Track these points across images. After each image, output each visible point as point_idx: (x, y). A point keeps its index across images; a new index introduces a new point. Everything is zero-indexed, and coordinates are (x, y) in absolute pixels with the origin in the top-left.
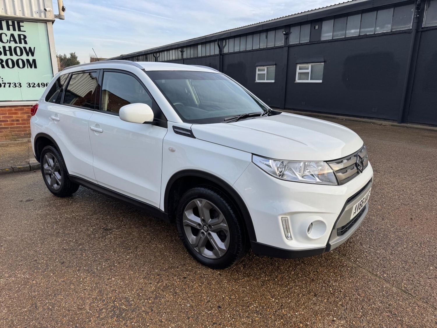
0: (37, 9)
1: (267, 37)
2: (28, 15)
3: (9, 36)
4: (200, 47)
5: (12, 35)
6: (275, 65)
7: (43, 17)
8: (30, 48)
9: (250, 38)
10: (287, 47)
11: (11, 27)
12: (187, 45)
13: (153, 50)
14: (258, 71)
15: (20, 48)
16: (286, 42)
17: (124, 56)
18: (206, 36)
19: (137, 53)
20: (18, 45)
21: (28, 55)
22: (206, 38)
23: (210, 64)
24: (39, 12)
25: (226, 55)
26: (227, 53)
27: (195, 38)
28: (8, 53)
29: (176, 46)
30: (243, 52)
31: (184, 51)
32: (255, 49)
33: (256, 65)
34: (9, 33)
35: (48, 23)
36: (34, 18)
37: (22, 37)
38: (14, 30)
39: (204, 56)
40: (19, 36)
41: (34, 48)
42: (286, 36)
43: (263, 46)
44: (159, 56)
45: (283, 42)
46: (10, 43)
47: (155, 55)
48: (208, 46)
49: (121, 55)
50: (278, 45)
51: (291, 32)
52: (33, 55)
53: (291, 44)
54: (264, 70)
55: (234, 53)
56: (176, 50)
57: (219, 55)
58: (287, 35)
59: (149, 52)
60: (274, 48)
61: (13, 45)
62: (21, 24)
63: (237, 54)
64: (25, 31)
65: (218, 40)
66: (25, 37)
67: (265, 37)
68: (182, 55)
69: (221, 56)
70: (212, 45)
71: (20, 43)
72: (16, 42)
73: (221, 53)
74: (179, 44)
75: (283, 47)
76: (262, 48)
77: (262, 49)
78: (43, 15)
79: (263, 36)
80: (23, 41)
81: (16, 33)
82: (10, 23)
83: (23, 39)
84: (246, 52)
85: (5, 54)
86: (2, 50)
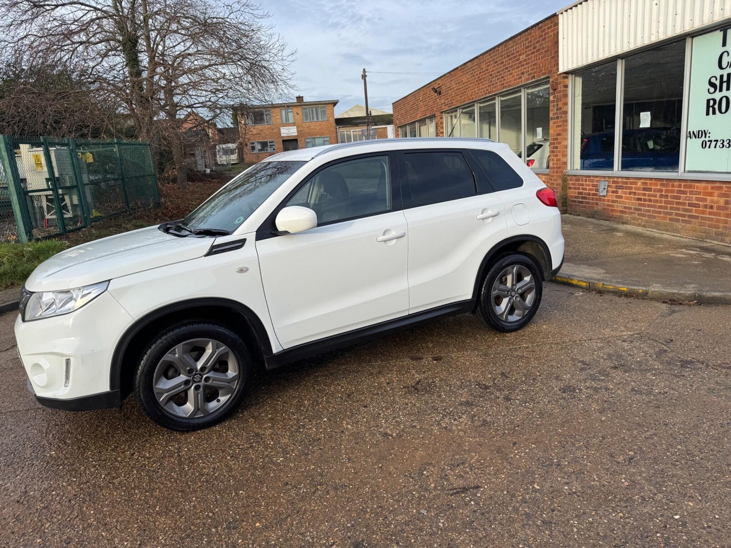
28: (725, 85)
85: (721, 90)
86: (718, 83)
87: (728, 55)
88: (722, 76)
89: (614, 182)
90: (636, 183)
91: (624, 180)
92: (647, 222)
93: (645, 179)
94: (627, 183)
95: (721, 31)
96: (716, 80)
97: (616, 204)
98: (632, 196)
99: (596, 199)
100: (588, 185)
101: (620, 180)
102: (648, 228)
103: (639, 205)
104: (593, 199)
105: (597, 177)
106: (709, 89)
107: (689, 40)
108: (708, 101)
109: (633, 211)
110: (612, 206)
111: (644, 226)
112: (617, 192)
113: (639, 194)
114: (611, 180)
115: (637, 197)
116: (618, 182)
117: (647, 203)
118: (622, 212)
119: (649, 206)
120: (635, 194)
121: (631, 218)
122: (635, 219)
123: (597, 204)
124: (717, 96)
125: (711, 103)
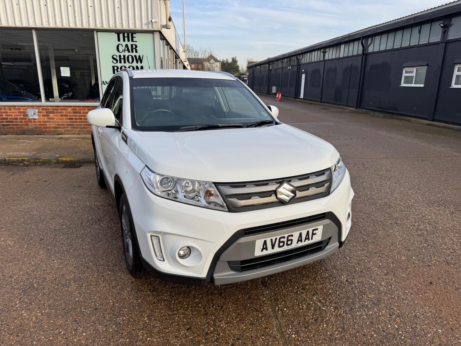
0: (146, 22)
1: (420, 32)
2: (138, 28)
3: (124, 46)
4: (343, 46)
5: (127, 46)
6: (427, 65)
7: (150, 29)
8: (139, 56)
9: (399, 34)
10: (444, 43)
11: (126, 39)
12: (330, 45)
13: (296, 52)
14: (406, 73)
15: (132, 57)
16: (444, 37)
17: (270, 60)
18: (350, 34)
19: (282, 56)
20: (131, 54)
21: (137, 62)
22: (349, 36)
23: (352, 65)
24: (147, 24)
25: (369, 54)
26: (371, 52)
27: (338, 37)
28: (122, 61)
29: (319, 47)
30: (390, 50)
31: (327, 52)
32: (405, 47)
33: (403, 66)
34: (124, 44)
35: (155, 33)
36: (142, 29)
37: (134, 47)
38: (129, 41)
39: (346, 57)
40: (132, 45)
41: (143, 56)
42: (444, 29)
43: (414, 43)
44: (302, 58)
45: (440, 37)
46: (124, 52)
47: (298, 57)
48: (351, 45)
49: (268, 59)
50: (433, 41)
51: (453, 24)
52: (141, 62)
53: (450, 38)
54: (412, 72)
55: (379, 53)
56: (319, 51)
57: (362, 55)
58: (446, 28)
59: (293, 54)
60: (428, 44)
61: (127, 54)
62: (134, 35)
63: (383, 53)
64: (136, 42)
65: (362, 38)
66: (136, 46)
67: (418, 32)
68: (324, 56)
69: (364, 56)
70: (356, 43)
71: (132, 52)
72: (129, 52)
73: (364, 53)
74: (321, 44)
75: (439, 44)
76: (413, 45)
77: (412, 47)
78: (150, 26)
79: (416, 30)
80: (134, 50)
81: (129, 44)
82: (126, 35)
83: (134, 48)
84: (393, 50)
85: (121, 62)
86: (118, 58)
87: (122, 46)
88: (120, 56)
89: (43, 109)
90: (66, 109)
91: (54, 108)
92: (79, 131)
93: (74, 106)
94: (57, 110)
95: (116, 33)
96: (117, 57)
97: (49, 123)
98: (64, 117)
99: (25, 122)
100: (14, 112)
101: (49, 108)
102: (82, 134)
103: (71, 122)
104: (21, 122)
105: (25, 106)
106: (113, 61)
107: (95, 32)
108: (113, 67)
109: (66, 126)
110: (46, 125)
111: (78, 134)
112: (48, 116)
113: (70, 116)
114: (41, 108)
115: (68, 117)
116: (49, 109)
117: (78, 120)
118: (54, 128)
119: (80, 122)
120: (66, 116)
121: (64, 130)
122: (69, 131)
123: (27, 125)
124: (119, 65)
125: (116, 68)
